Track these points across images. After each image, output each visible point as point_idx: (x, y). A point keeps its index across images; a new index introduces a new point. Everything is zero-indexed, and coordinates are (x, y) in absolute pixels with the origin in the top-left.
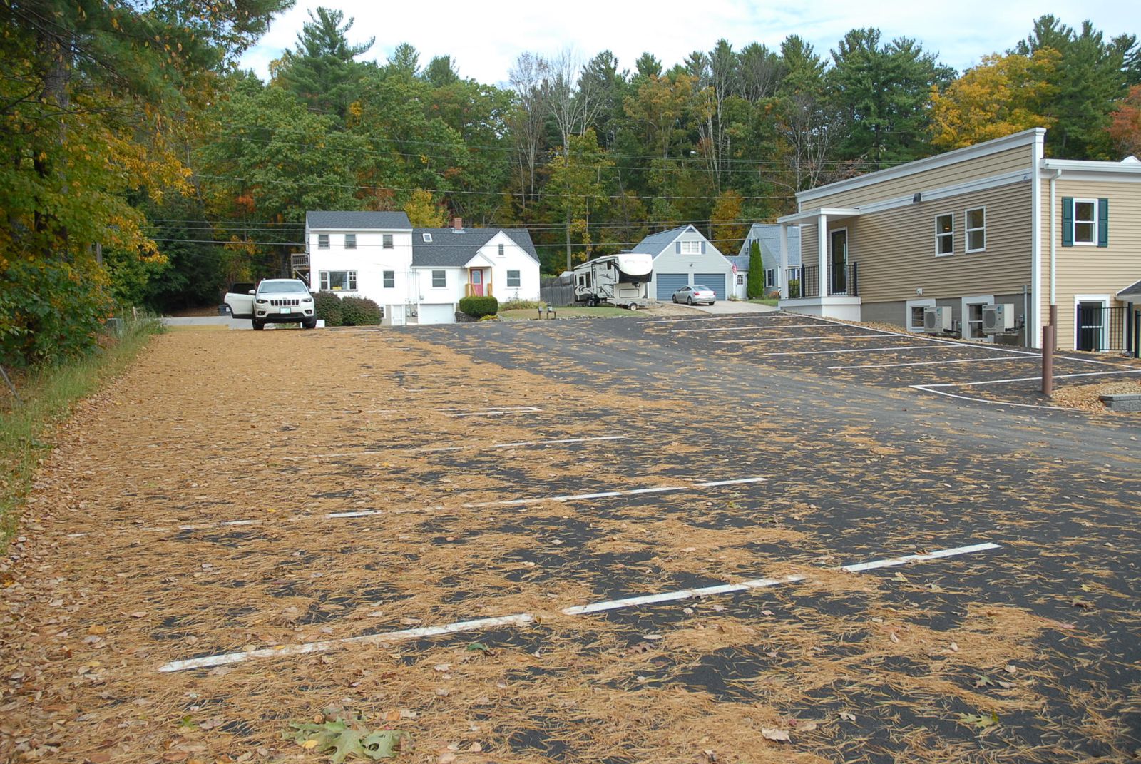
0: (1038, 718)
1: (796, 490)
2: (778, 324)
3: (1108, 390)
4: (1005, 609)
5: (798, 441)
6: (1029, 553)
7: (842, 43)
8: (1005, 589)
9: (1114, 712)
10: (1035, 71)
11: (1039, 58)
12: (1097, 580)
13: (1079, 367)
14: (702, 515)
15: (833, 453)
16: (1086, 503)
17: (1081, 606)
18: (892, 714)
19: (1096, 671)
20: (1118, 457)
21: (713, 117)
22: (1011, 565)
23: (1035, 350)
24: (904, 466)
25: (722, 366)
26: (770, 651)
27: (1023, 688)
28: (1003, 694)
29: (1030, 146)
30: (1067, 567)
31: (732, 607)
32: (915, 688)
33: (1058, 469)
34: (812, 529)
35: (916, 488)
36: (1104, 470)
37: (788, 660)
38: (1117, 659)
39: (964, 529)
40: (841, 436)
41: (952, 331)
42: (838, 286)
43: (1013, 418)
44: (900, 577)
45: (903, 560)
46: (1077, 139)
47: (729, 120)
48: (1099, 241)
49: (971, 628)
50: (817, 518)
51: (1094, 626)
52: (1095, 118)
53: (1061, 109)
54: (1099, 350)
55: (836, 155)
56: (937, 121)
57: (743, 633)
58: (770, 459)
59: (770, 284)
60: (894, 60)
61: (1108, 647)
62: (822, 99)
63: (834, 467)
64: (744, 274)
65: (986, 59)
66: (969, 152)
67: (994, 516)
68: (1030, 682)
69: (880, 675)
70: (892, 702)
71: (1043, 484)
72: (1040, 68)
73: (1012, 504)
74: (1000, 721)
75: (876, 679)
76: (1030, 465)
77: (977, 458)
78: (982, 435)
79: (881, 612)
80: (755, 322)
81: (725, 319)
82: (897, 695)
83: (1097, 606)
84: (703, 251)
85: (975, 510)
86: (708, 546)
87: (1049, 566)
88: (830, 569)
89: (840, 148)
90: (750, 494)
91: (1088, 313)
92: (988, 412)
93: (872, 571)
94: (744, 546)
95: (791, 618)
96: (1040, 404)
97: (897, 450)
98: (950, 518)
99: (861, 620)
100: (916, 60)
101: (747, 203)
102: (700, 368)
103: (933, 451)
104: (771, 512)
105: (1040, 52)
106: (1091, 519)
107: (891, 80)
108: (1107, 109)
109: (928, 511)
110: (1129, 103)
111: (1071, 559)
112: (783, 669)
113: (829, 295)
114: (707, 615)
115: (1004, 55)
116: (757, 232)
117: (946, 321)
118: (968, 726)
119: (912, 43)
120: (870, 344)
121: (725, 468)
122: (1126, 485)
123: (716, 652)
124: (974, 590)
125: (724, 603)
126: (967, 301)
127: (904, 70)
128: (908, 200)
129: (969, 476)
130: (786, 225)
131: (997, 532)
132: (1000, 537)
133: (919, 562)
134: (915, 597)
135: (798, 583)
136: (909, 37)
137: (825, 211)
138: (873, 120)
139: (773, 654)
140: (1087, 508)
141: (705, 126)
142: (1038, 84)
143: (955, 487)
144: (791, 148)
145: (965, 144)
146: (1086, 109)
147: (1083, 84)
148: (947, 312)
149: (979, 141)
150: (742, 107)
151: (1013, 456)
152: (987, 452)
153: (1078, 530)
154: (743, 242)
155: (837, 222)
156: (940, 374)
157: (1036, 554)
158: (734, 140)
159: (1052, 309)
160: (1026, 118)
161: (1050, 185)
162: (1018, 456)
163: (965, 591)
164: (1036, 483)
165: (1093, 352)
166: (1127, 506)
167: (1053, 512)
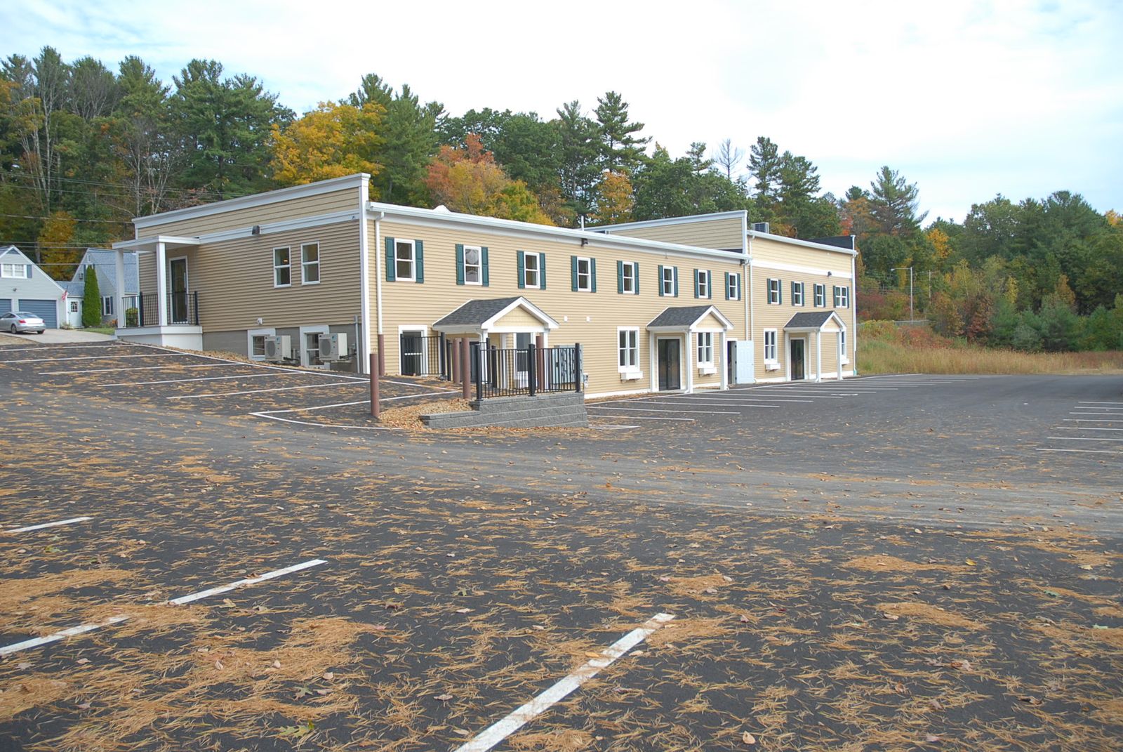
0: (350, 717)
1: (125, 526)
2: (114, 354)
3: (426, 409)
4: (327, 620)
5: (130, 475)
6: (352, 564)
7: (184, 72)
8: (329, 602)
9: (414, 697)
10: (364, 122)
11: (367, 111)
12: (408, 582)
13: (402, 390)
14: (12, 564)
15: (168, 485)
16: (403, 513)
17: (392, 607)
18: (213, 743)
19: (402, 664)
20: (431, 470)
21: (40, 131)
22: (335, 578)
23: (366, 376)
24: (239, 493)
25: (48, 399)
26: (83, 702)
27: (338, 692)
28: (320, 701)
29: (357, 189)
30: (384, 574)
31: (41, 662)
32: (238, 712)
33: (381, 485)
34: (140, 566)
35: (250, 513)
36: (419, 482)
37: (103, 709)
38: (419, 650)
39: (294, 548)
40: (177, 467)
41: (292, 359)
42: (179, 315)
43: (345, 439)
44: (228, 603)
45: (233, 585)
47: (59, 136)
48: (417, 278)
49: (294, 643)
50: (147, 552)
51: (401, 624)
52: (414, 169)
53: (387, 158)
54: (420, 374)
55: (177, 182)
56: (278, 158)
57: (53, 688)
58: (97, 497)
59: (108, 312)
60: (236, 95)
61: (413, 640)
62: (164, 125)
63: (168, 499)
64: (78, 301)
65: (322, 105)
66: (306, 189)
67: (322, 533)
68: (344, 685)
69: (203, 705)
70: (213, 731)
71: (368, 499)
72: (369, 120)
73: (340, 520)
74: (315, 727)
75: (197, 710)
76: (356, 483)
77: (310, 479)
78: (316, 457)
79: (208, 642)
80: (89, 352)
81: (54, 349)
82: (220, 722)
83: (406, 605)
84: (30, 275)
85: (305, 529)
86: (17, 598)
87: (368, 575)
88: (156, 605)
89: (183, 177)
90: (71, 536)
91: (410, 341)
92: (322, 435)
93: (201, 601)
94: (61, 593)
95: (110, 662)
96: (370, 425)
97: (233, 477)
98: (281, 540)
99: (186, 652)
100: (257, 98)
101: (81, 225)
102: (21, 402)
103: (268, 475)
104: (95, 552)
105: (368, 106)
106: (406, 528)
107: (234, 114)
108: (424, 162)
109: (260, 535)
110: (441, 160)
111: (386, 566)
112: (96, 720)
113: (169, 324)
114: (8, 676)
115: (338, 105)
116: (92, 257)
117: (285, 350)
118: (286, 739)
119: (253, 80)
120: (211, 374)
121: (45, 510)
122: (436, 494)
123: (16, 716)
124: (300, 606)
125: (32, 660)
126: (304, 330)
127: (247, 106)
128: (247, 232)
129: (301, 498)
130: (121, 251)
131: (324, 548)
132: (326, 553)
133: (249, 586)
134: (243, 621)
135: (120, 624)
136: (251, 75)
137: (163, 239)
138: (216, 152)
139: (86, 706)
140: (403, 518)
141: (30, 139)
142: (368, 134)
143: (287, 509)
144: (130, 173)
145: (305, 182)
146: (407, 160)
147: (404, 139)
148: (286, 341)
149: (316, 180)
150: (73, 123)
151: (342, 475)
152: (319, 473)
153: (395, 539)
154: (77, 267)
155: (176, 250)
156: (278, 400)
157: (357, 565)
158: (65, 157)
159: (380, 338)
160: (357, 163)
161: (375, 225)
162: (346, 475)
163: (291, 609)
164: (361, 499)
165: (414, 377)
166: (436, 513)
167: (375, 524)
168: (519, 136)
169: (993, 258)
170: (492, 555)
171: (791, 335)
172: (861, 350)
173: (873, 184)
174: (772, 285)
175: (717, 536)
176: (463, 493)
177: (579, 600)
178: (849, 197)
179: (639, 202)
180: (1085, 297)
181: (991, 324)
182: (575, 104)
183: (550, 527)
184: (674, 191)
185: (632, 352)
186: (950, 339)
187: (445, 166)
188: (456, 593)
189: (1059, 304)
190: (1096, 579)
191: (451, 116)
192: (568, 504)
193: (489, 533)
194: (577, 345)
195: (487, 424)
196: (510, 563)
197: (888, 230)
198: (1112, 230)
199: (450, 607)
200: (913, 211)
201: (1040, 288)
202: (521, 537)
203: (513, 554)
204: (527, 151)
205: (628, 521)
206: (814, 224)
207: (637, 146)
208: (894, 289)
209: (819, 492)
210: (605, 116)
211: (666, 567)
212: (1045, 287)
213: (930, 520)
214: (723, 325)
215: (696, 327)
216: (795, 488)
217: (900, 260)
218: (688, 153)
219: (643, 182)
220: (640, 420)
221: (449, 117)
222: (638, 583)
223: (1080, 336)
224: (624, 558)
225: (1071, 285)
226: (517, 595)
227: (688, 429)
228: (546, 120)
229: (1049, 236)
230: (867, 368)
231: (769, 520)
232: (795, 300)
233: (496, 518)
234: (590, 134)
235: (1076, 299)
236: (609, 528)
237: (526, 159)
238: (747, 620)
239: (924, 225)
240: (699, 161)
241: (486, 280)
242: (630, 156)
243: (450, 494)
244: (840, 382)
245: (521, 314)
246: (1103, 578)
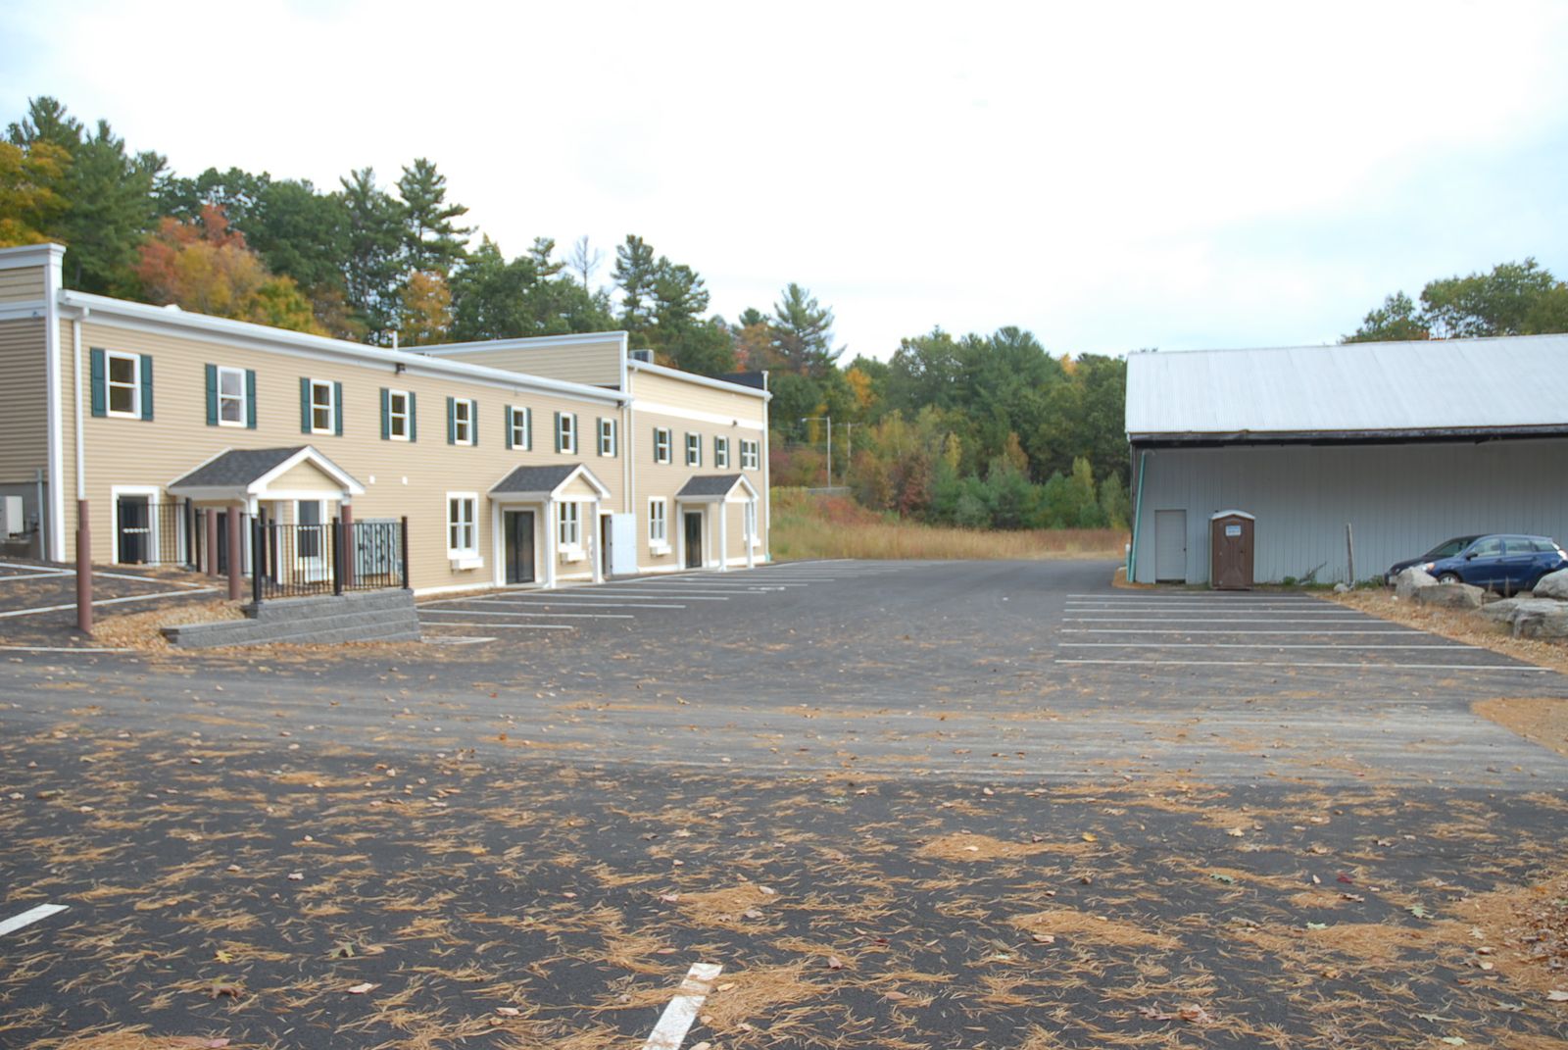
3: (171, 619)
4: (103, 1037)
6: (118, 909)
8: (95, 994)
10: (33, 171)
11: (37, 154)
12: (236, 936)
13: (125, 587)
16: (182, 801)
17: (225, 994)
20: (206, 720)
22: (92, 940)
23: (62, 565)
29: (42, 269)
30: (185, 924)
33: (128, 749)
36: (194, 743)
43: (38, 670)
46: (96, 275)
48: (143, 413)
51: (258, 1028)
52: (119, 251)
53: (72, 230)
54: (147, 562)
67: (42, 850)
71: (111, 777)
72: (41, 170)
73: (69, 821)
76: (82, 748)
83: (250, 986)
85: (6, 845)
87: (157, 928)
91: (132, 510)
96: (77, 645)
105: (40, 146)
106: (196, 828)
108: (134, 241)
110: (162, 239)
111: (185, 907)
122: (230, 762)
124: (36, 1012)
131: (54, 880)
132: (62, 889)
140: (186, 810)
142: (39, 190)
146: (106, 236)
147: (101, 203)
151: (51, 736)
152: (6, 733)
153: (182, 852)
157: (130, 910)
159: (81, 507)
160: (20, 234)
161: (73, 328)
162: (60, 735)
163: (18, 1020)
164: (98, 778)
165: (140, 565)
166: (241, 797)
167: (137, 824)
168: (285, 212)
169: (929, 408)
170: (365, 872)
171: (685, 506)
172: (776, 527)
173: (776, 306)
174: (661, 437)
175: (706, 814)
176: (275, 759)
177: (552, 948)
178: (743, 321)
179: (459, 316)
180: (1039, 460)
181: (929, 493)
182: (368, 172)
183: (441, 812)
184: (510, 302)
185: (468, 530)
186: (879, 514)
187: (169, 249)
188: (335, 954)
189: (1009, 469)
190: (1258, 849)
191: (178, 176)
192: (452, 770)
193: (344, 829)
194: (404, 519)
195: (269, 640)
196: (404, 885)
197: (796, 368)
198: (1067, 379)
199: (333, 983)
200: (827, 343)
201: (986, 447)
202: (401, 833)
203: (403, 868)
204: (296, 235)
205: (558, 796)
206: (700, 356)
207: (456, 238)
208: (804, 445)
209: (815, 736)
210: (412, 191)
211: (660, 876)
212: (993, 448)
213: (991, 772)
214: (596, 491)
215: (560, 494)
216: (779, 731)
217: (810, 409)
218: (530, 250)
219: (465, 288)
220: (493, 630)
221: (175, 177)
222: (636, 910)
223: (1034, 510)
224: (586, 863)
225: (1023, 444)
226: (444, 948)
227: (569, 642)
228: (326, 192)
229: (994, 382)
230: (783, 551)
231: (769, 785)
232: (691, 457)
233: (346, 801)
234: (390, 217)
235: (1029, 463)
236: (537, 810)
237: (295, 247)
238: (840, 965)
239: (841, 364)
240: (544, 263)
241: (252, 420)
242: (445, 251)
243: (253, 761)
244: (751, 571)
245: (307, 471)
246: (1266, 847)
